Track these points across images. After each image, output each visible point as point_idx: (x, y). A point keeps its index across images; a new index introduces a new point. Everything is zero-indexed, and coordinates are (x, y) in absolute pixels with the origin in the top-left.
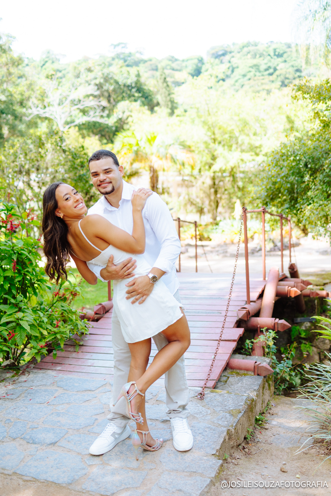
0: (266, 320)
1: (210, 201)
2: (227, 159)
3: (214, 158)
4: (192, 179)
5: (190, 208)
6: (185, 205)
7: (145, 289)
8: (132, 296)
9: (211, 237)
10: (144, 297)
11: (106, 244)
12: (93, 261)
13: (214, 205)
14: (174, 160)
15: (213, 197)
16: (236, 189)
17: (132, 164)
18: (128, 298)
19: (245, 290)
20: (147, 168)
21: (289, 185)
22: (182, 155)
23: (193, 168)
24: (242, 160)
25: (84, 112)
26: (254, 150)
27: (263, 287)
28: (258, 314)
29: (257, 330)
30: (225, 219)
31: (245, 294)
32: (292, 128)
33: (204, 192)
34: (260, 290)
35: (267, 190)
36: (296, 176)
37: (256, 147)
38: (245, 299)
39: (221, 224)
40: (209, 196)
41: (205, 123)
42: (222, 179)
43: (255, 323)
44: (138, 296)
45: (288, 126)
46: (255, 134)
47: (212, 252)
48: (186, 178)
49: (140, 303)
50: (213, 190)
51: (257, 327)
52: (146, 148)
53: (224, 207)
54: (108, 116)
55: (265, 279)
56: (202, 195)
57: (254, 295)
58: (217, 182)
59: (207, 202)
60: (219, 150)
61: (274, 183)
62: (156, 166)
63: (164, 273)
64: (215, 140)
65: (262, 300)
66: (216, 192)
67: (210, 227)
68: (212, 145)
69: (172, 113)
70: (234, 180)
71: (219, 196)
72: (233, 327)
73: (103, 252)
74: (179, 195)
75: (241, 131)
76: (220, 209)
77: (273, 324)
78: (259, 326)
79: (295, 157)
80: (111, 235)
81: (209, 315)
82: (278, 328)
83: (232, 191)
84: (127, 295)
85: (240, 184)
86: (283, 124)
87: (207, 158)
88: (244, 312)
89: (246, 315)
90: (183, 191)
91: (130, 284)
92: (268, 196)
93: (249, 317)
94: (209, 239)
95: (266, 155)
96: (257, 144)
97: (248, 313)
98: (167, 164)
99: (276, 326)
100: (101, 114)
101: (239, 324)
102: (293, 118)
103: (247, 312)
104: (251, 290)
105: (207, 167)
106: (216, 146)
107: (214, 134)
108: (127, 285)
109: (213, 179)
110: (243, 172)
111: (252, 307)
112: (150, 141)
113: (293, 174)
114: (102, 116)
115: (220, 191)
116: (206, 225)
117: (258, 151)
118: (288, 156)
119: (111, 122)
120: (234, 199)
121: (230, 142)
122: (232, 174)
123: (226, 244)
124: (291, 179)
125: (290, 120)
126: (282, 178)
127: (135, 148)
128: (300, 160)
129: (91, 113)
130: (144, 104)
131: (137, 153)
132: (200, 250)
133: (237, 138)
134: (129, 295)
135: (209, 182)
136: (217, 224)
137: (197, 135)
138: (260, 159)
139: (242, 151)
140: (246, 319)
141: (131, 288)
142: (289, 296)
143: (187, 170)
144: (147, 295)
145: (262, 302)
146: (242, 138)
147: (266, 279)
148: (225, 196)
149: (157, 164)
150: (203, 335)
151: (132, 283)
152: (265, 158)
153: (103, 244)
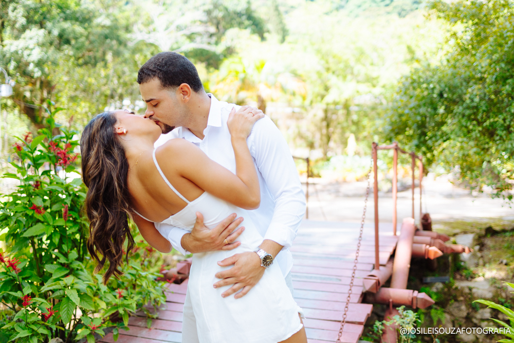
0: (399, 292)
1: (322, 135)
2: (341, 91)
3: (327, 89)
4: (303, 111)
5: (300, 142)
6: (294, 139)
7: (250, 276)
8: (226, 284)
9: (321, 174)
10: (247, 288)
11: (197, 191)
12: (171, 220)
13: (325, 139)
14: (284, 90)
15: (324, 131)
16: (350, 123)
17: (238, 92)
18: (217, 286)
19: (373, 249)
20: (255, 98)
21: (419, 118)
22: (293, 84)
23: (304, 98)
24: (358, 92)
25: (191, 37)
26: (371, 81)
27: (394, 245)
28: (388, 283)
29: (388, 305)
30: (336, 154)
31: (373, 254)
32: (413, 59)
33: (316, 125)
34: (391, 250)
35: (392, 124)
36: (428, 108)
37: (373, 79)
38: (373, 261)
39: (332, 160)
40: (320, 129)
41: (318, 51)
42: (335, 112)
43: (385, 296)
44: (237, 285)
45: (409, 57)
46: (372, 64)
47: (322, 191)
48: (297, 110)
49: (237, 297)
50: (325, 124)
51: (389, 302)
52: (253, 76)
53: (335, 142)
54: (217, 43)
55: (395, 234)
56: (313, 128)
57: (384, 256)
58: (329, 114)
59: (318, 136)
60: (333, 81)
61: (401, 116)
62: (264, 95)
63: (281, 247)
64: (328, 69)
65: (393, 263)
66: (328, 126)
67: (320, 163)
68: (326, 75)
69: (283, 40)
70: (348, 113)
71: (331, 129)
72: (358, 303)
73: (190, 204)
74: (288, 128)
75: (358, 60)
76: (332, 144)
77: (410, 299)
78: (391, 300)
79: (429, 84)
80: (206, 175)
81: (325, 281)
82: (417, 304)
83: (345, 124)
84: (217, 281)
85: (355, 117)
86: (404, 55)
87: (320, 89)
88: (372, 282)
89: (375, 285)
90: (293, 124)
91: (227, 263)
92: (393, 130)
93: (378, 287)
94: (319, 176)
95: (384, 87)
96: (374, 75)
97: (378, 283)
98: (276, 93)
99: (415, 302)
100: (209, 40)
101: (365, 298)
102: (414, 48)
103: (376, 283)
104: (380, 249)
105: (319, 98)
106: (329, 75)
107: (327, 62)
108: (221, 264)
109: (326, 111)
110: (358, 105)
111: (381, 274)
112: (259, 68)
113: (425, 105)
114: (209, 43)
115: (333, 124)
116: (317, 161)
117: (375, 82)
118: (420, 84)
119: (219, 49)
120: (348, 134)
121: (345, 72)
122: (346, 107)
123: (338, 183)
124: (422, 110)
125: (410, 50)
126: (411, 109)
127: (242, 76)
128: (433, 89)
129: (198, 39)
130: (254, 32)
131: (244, 81)
132: (311, 189)
133: (352, 68)
134: (221, 281)
135: (321, 114)
136: (328, 160)
137: (310, 64)
138: (377, 91)
139: (358, 82)
140: (375, 291)
141: (228, 270)
142: (426, 257)
143: (298, 101)
144: (252, 285)
145: (393, 265)
146: (358, 68)
147: (398, 233)
148: (338, 131)
149: (265, 93)
150: (318, 311)
151: (230, 261)
152: (383, 90)
153: (194, 191)
